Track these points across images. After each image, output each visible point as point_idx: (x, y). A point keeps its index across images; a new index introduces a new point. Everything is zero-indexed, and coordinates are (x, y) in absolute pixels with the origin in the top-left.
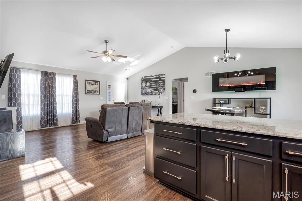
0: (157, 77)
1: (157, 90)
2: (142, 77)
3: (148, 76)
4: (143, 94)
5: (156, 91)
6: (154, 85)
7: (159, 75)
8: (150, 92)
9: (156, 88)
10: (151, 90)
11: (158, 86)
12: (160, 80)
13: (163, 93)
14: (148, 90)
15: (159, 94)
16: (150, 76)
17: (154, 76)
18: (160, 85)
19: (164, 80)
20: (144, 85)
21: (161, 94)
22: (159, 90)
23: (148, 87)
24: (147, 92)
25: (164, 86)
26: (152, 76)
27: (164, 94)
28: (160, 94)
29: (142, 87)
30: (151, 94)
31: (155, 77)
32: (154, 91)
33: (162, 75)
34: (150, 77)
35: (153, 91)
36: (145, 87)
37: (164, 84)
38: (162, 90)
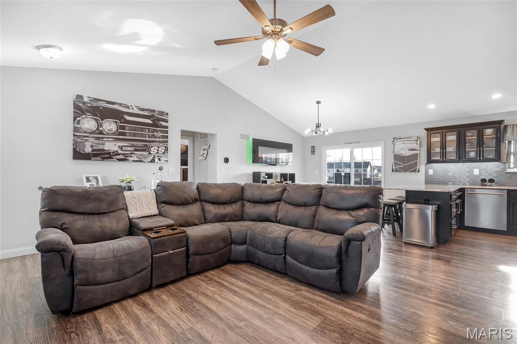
0: (146, 113)
1: (146, 149)
2: (79, 97)
3: (108, 102)
4: (79, 155)
5: (144, 150)
6: (135, 135)
7: (154, 111)
8: (120, 152)
9: (140, 144)
10: (121, 148)
11: (147, 139)
12: (155, 125)
13: (166, 159)
14: (111, 146)
15: (153, 161)
16: (120, 105)
17: (135, 109)
18: (155, 137)
19: (167, 127)
20: (89, 124)
21: (159, 160)
22: (154, 150)
23: (108, 134)
24: (103, 150)
25: (167, 142)
26: (128, 107)
27: (167, 161)
28: (156, 159)
29: (76, 129)
30: (121, 157)
31: (136, 111)
32: (136, 150)
33: (162, 113)
34: (116, 107)
35: (129, 149)
36: (93, 133)
37: (167, 137)
38: (162, 150)
